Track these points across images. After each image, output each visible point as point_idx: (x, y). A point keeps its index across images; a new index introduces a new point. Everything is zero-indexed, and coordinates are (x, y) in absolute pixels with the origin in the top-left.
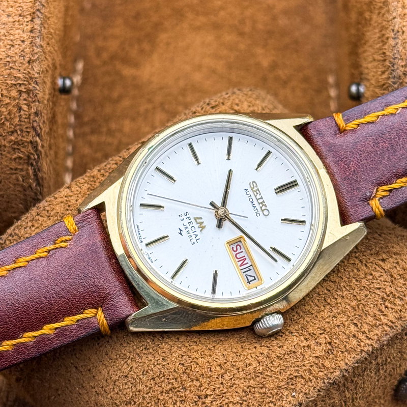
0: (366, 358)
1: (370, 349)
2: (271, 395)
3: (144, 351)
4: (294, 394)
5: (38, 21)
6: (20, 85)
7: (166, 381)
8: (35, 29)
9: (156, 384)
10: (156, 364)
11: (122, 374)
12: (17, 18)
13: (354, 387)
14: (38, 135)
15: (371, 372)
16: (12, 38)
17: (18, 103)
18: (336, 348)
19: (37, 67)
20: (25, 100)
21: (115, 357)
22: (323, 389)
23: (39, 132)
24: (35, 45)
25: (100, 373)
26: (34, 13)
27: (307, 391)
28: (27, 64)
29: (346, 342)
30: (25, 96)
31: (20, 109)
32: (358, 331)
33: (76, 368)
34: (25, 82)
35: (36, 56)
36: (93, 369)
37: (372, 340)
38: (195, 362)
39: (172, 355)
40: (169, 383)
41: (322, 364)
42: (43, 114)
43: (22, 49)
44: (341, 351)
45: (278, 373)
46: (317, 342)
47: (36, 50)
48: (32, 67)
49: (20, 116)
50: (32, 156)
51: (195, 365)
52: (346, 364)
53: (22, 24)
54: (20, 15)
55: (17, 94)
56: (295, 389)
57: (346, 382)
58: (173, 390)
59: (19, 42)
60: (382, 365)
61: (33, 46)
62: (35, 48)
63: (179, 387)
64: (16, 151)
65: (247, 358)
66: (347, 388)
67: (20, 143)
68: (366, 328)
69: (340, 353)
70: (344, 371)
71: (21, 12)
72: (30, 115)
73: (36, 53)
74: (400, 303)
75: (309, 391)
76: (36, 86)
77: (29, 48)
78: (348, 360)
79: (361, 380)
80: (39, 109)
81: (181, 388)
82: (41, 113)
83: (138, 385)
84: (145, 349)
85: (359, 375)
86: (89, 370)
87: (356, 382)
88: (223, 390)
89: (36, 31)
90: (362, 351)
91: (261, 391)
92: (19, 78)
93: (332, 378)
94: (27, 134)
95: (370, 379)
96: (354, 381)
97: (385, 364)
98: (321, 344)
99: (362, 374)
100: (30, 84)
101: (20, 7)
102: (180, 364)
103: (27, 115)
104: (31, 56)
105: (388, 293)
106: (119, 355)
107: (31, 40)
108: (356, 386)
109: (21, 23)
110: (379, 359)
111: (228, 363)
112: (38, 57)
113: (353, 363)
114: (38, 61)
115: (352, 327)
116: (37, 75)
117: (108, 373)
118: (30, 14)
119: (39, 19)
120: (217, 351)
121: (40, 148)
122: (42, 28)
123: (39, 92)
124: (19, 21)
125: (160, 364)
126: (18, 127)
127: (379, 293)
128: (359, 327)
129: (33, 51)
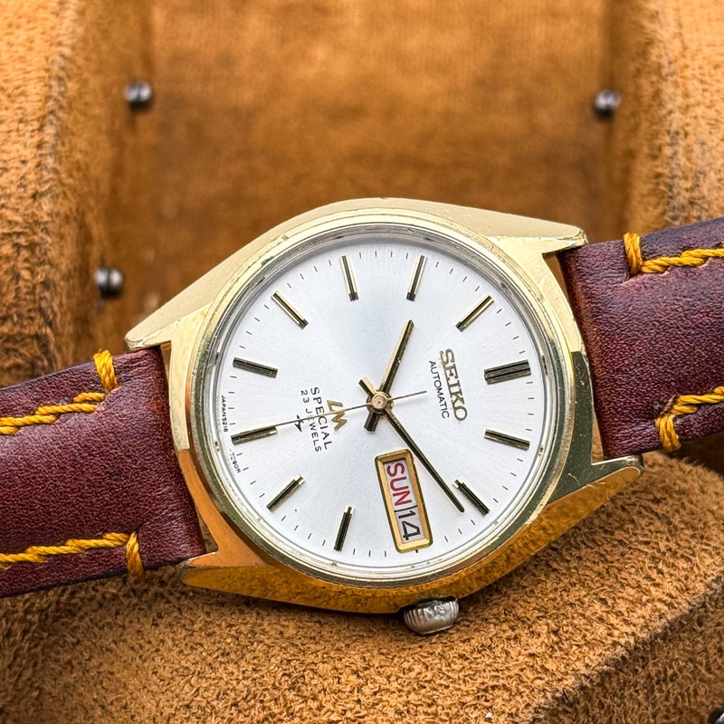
0: (623, 658)
1: (632, 640)
2: (445, 718)
3: (219, 659)
4: (489, 715)
5: (50, 130)
6: (19, 234)
7: (259, 705)
8: (46, 142)
9: (240, 712)
10: (240, 678)
11: (181, 704)
12: (14, 126)
13: (606, 719)
14: (50, 324)
15: (637, 691)
16: (5, 157)
17: (14, 265)
18: (567, 640)
19: (46, 205)
20: (26, 260)
21: (169, 675)
22: (544, 709)
23: (51, 317)
24: (46, 168)
25: (143, 708)
26: (44, 117)
27: (514, 710)
28: (31, 201)
29: (586, 630)
30: (25, 253)
31: (17, 277)
32: (608, 612)
33: (103, 707)
34: (27, 230)
35: (47, 186)
36: (131, 703)
37: (634, 625)
38: (312, 670)
39: (270, 661)
40: (264, 708)
41: (542, 667)
42: (58, 289)
43: (21, 175)
44: (577, 645)
45: (461, 682)
46: (533, 632)
47: (47, 175)
48: (40, 204)
49: (18, 290)
50: (40, 363)
51: (311, 675)
52: (587, 666)
53: (24, 135)
54: (21, 121)
55: (11, 251)
56: (491, 707)
57: (589, 704)
58: (270, 719)
59: (17, 164)
60: (658, 683)
61: (41, 170)
62: (45, 173)
63: (281, 714)
64: (12, 354)
65: (405, 661)
66: (593, 718)
67: (18, 338)
68: (622, 606)
69: (575, 648)
70: (583, 678)
71: (21, 116)
72: (34, 287)
73: (47, 182)
74: (685, 566)
75: (518, 710)
76: (45, 236)
77: (36, 174)
78: (589, 658)
79: (619, 706)
80: (51, 276)
81: (285, 714)
82: (55, 286)
83: (209, 719)
84: (223, 654)
85: (615, 695)
86: (125, 707)
87: (609, 707)
88: (359, 712)
89: (47, 145)
90: (615, 644)
91: (430, 710)
92: (17, 223)
93: (561, 689)
94: (31, 322)
95: (637, 707)
96: (606, 705)
97: (665, 680)
98: (539, 635)
99: (619, 693)
100: (35, 233)
101: (20, 108)
102: (284, 675)
103: (29, 287)
104: (38, 187)
105: (663, 549)
106: (177, 670)
107: (38, 160)
108: (611, 718)
109: (22, 133)
110: (650, 668)
111: (372, 669)
112: (49, 189)
113: (599, 664)
114: (49, 196)
115: (598, 607)
116: (46, 218)
117: (157, 706)
118: (38, 119)
119: (54, 127)
120: (353, 652)
121: (52, 347)
122: (59, 142)
123: (51, 248)
124: (18, 130)
125: (248, 678)
126: (14, 310)
127: (646, 550)
128: (610, 604)
129: (41, 178)
